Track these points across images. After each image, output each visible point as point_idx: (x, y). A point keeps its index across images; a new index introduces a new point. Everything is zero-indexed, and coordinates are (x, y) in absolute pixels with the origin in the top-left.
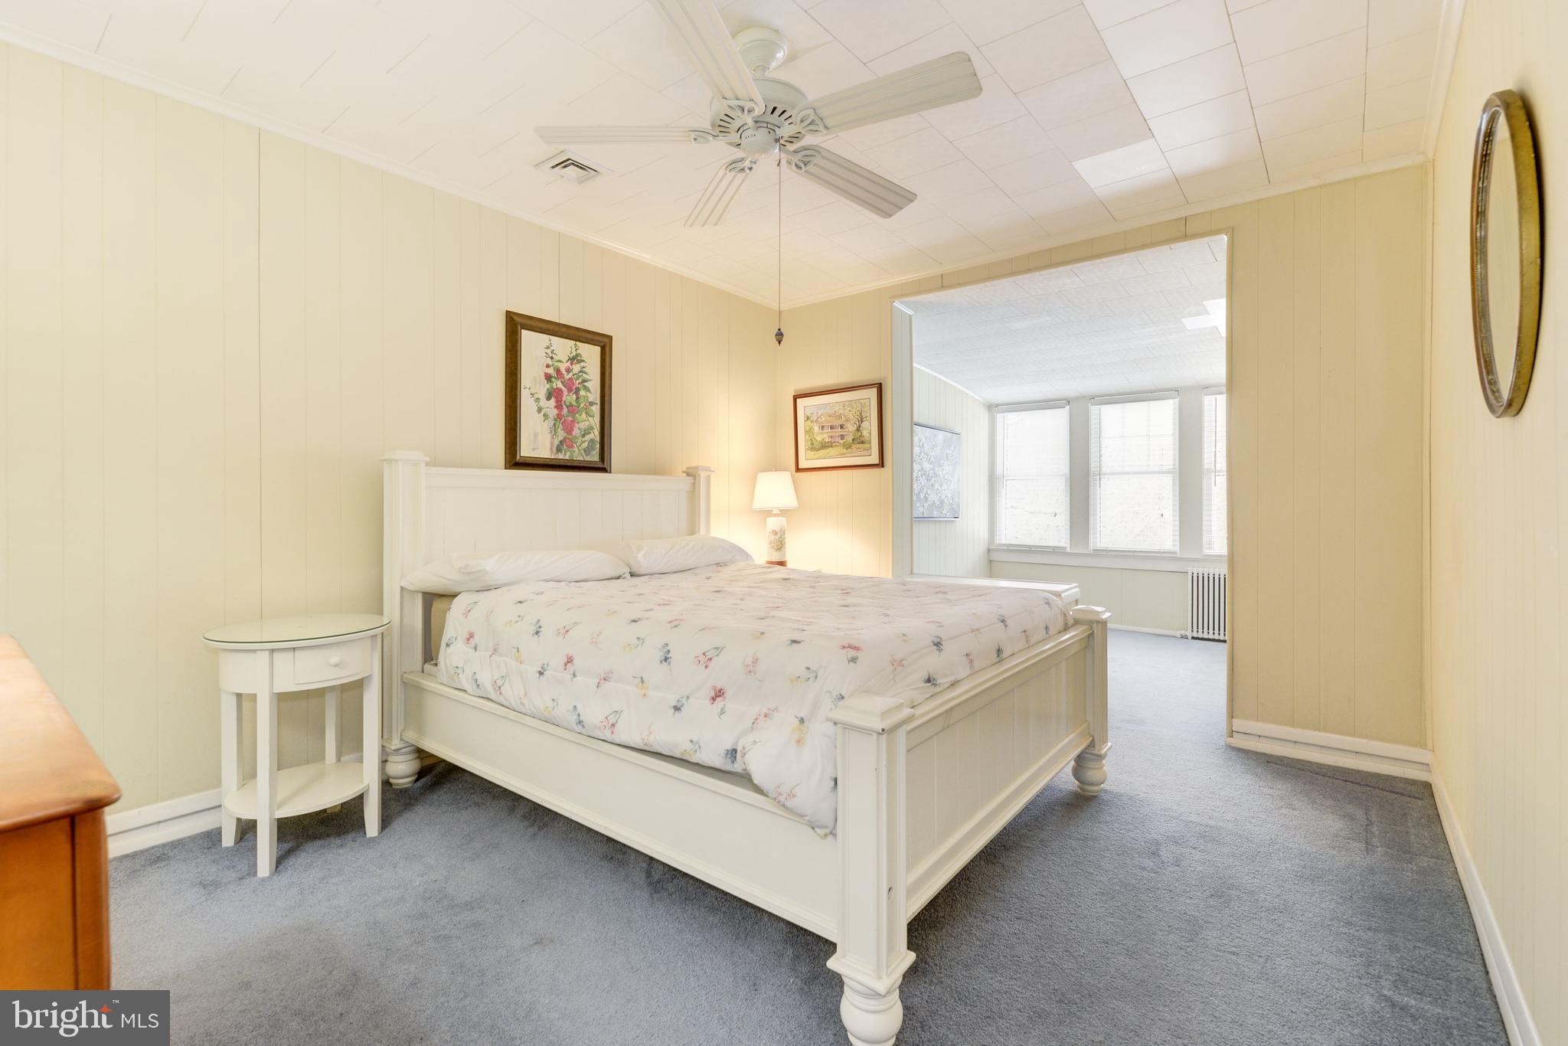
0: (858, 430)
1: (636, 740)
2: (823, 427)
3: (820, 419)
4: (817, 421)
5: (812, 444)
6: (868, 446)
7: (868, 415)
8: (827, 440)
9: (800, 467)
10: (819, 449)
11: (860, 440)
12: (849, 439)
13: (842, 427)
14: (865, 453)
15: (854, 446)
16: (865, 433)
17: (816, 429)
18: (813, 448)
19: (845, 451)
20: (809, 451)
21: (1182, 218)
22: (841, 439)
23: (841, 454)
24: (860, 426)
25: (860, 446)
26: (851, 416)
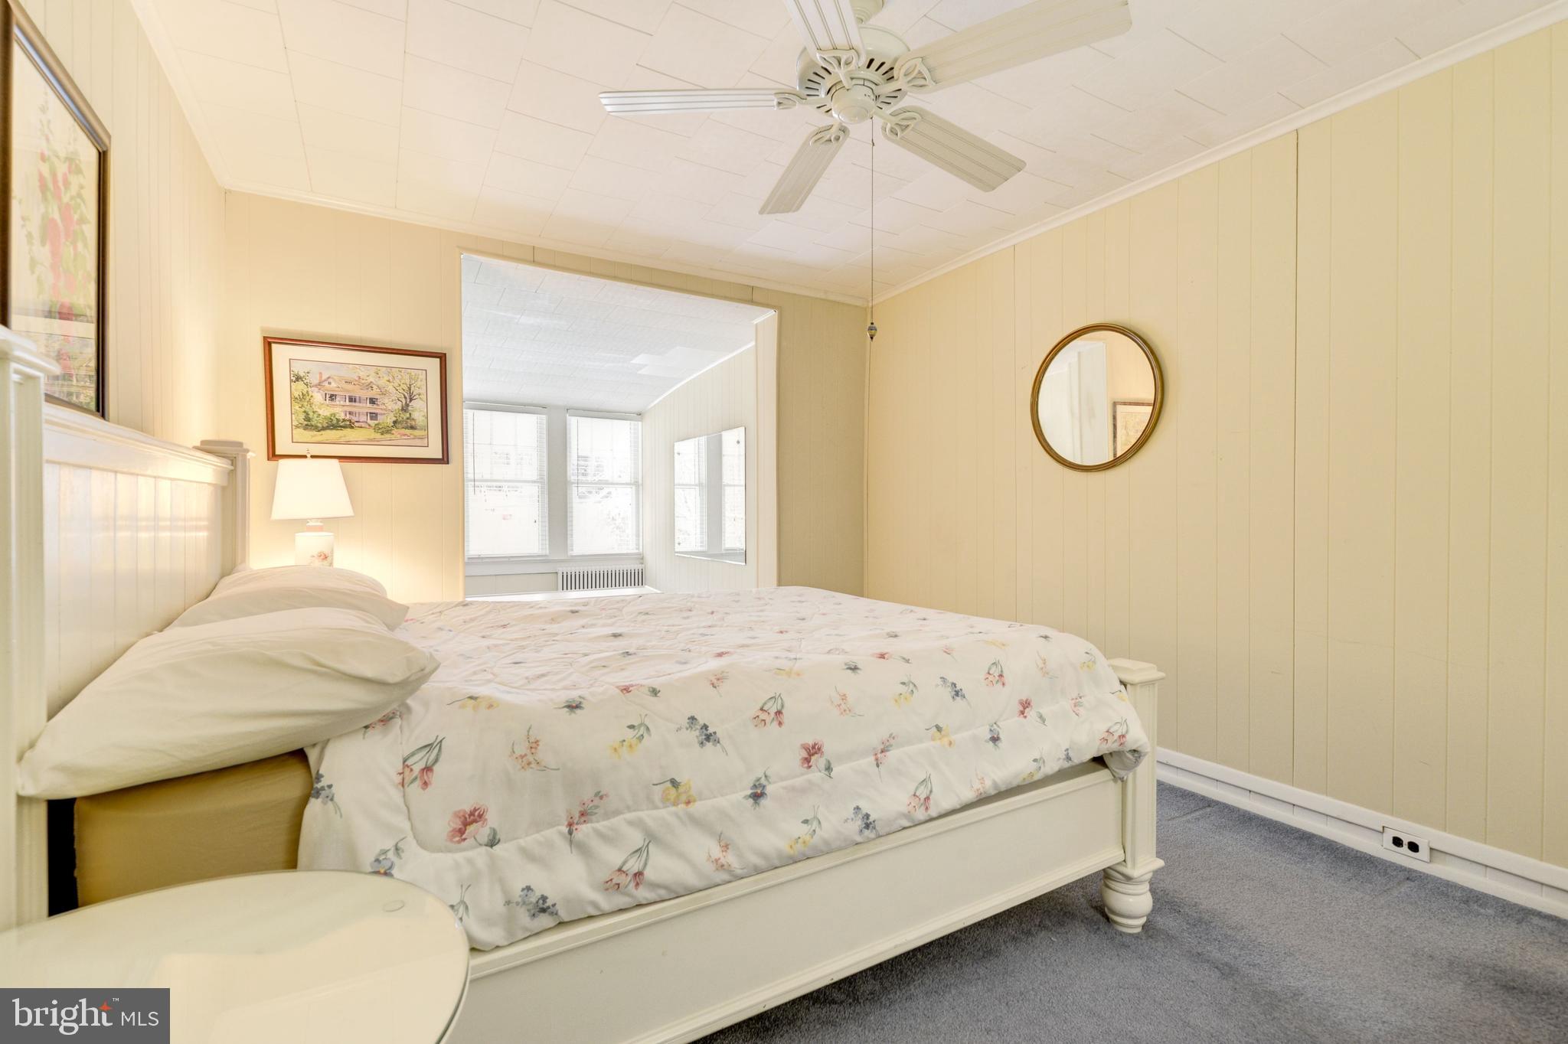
0: (405, 409)
1: (969, 795)
2: (332, 397)
3: (326, 384)
4: (319, 385)
5: (307, 419)
6: (422, 433)
7: (423, 391)
8: (342, 416)
9: (277, 453)
10: (324, 429)
11: (405, 423)
12: (389, 420)
13: (372, 401)
14: (418, 442)
15: (395, 431)
16: (418, 416)
17: (318, 397)
18: (308, 424)
19: (378, 436)
20: (301, 430)
21: (750, 286)
22: (371, 419)
23: (371, 440)
24: (407, 405)
25: (408, 432)
26: (390, 388)
